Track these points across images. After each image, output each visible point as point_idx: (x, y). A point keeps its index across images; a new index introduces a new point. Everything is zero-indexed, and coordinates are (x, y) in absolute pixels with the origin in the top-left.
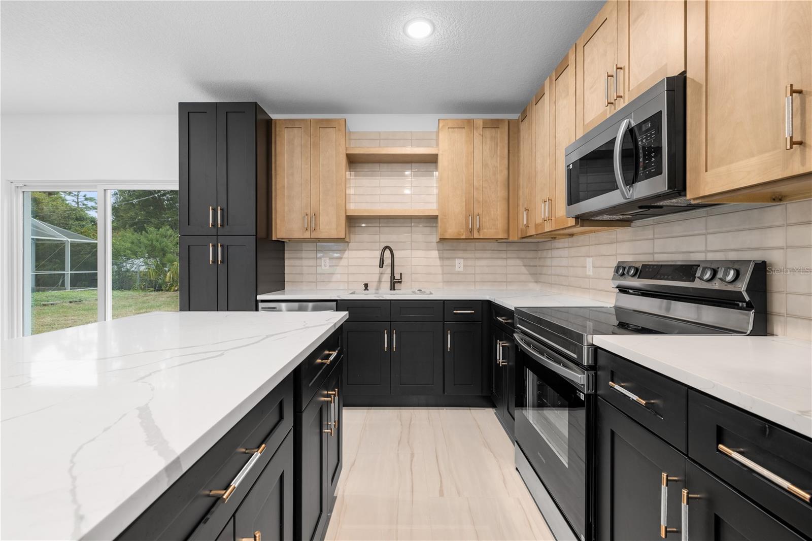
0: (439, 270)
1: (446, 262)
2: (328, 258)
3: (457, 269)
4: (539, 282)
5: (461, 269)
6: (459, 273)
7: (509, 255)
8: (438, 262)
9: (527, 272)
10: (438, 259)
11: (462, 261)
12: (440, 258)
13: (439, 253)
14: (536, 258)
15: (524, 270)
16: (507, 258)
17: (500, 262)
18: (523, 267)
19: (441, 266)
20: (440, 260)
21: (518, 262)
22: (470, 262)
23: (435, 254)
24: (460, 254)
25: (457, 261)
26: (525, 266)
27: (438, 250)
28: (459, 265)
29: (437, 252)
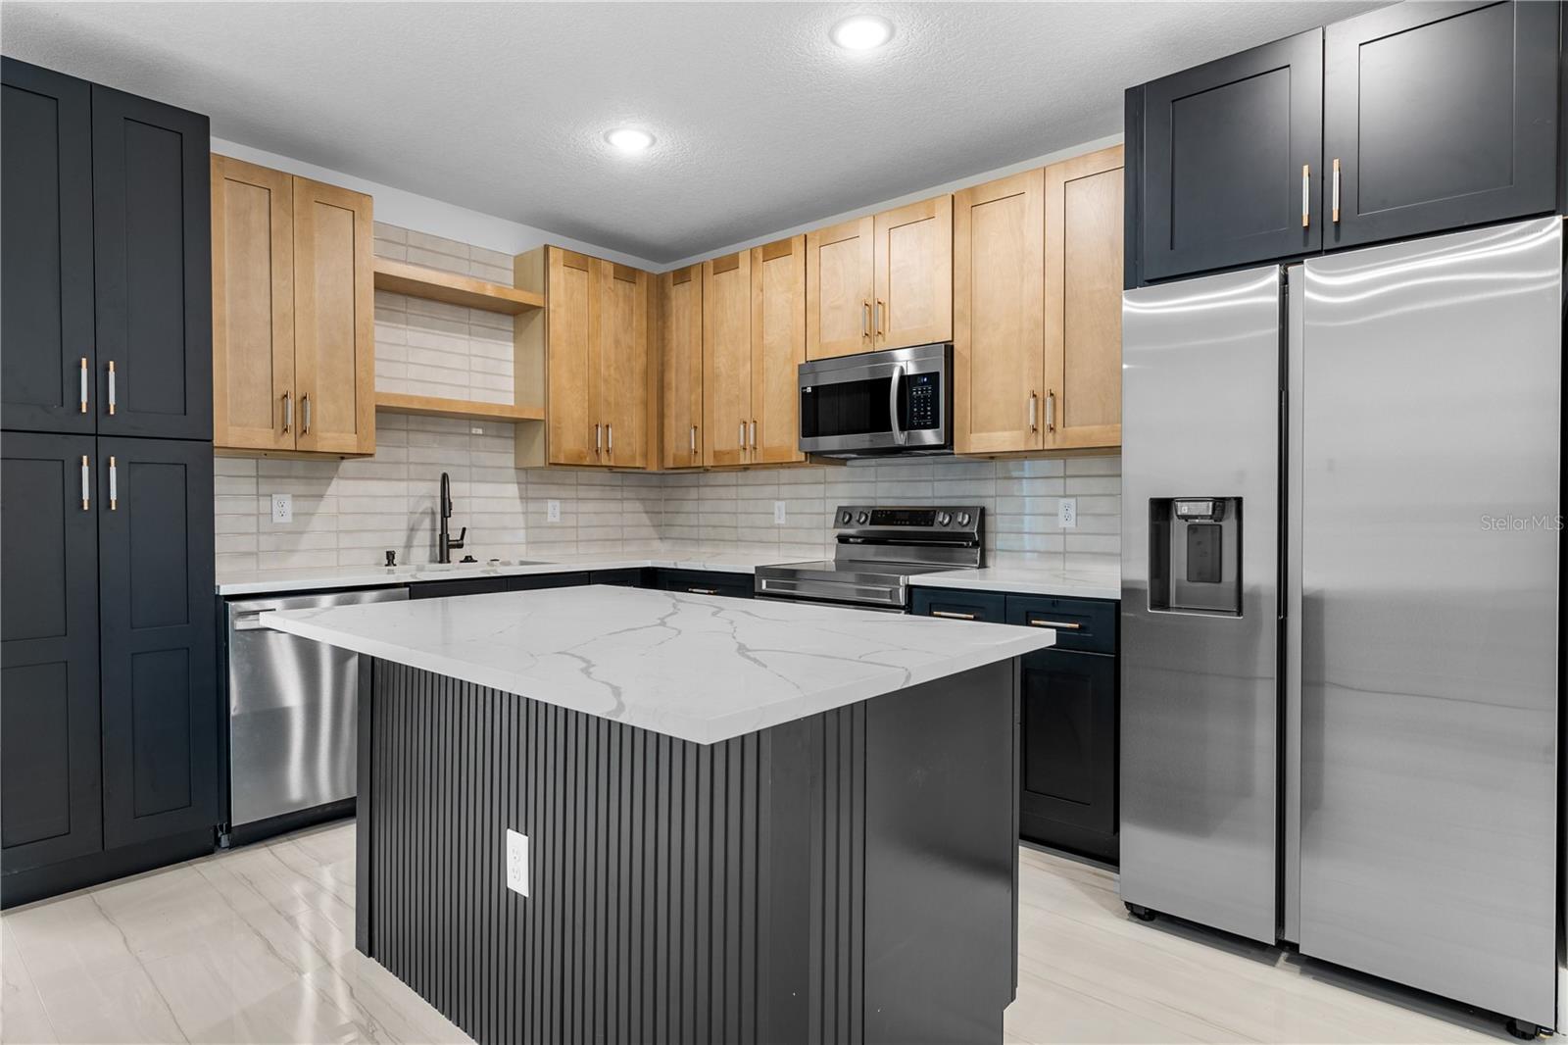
0: (520, 521)
1: (533, 506)
2: (290, 496)
3: (550, 519)
4: (666, 538)
5: (557, 519)
6: (552, 527)
7: (625, 495)
8: (518, 506)
9: (648, 522)
10: (518, 501)
11: (557, 503)
12: (521, 498)
13: (519, 489)
14: (660, 500)
15: (645, 519)
16: (622, 500)
17: (614, 506)
18: (644, 515)
19: (523, 513)
20: (522, 502)
21: (638, 506)
22: (571, 506)
23: (512, 490)
24: (554, 491)
25: (550, 504)
26: (647, 512)
27: (518, 483)
28: (553, 510)
29: (516, 485)
